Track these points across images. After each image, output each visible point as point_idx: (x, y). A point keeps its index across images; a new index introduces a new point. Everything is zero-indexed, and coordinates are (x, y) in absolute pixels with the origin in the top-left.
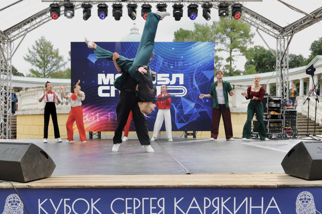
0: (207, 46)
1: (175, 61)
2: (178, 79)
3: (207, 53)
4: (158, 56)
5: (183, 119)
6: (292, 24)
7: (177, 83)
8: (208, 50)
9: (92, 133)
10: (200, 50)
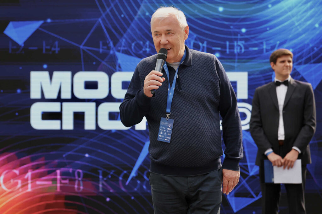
3: (307, 20)
10: (289, 14)
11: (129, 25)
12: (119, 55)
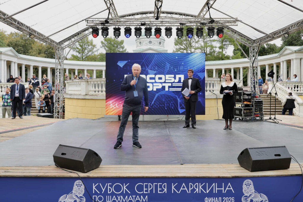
0: (200, 56)
1: (178, 66)
2: (180, 78)
3: (200, 60)
4: (166, 62)
5: (184, 106)
6: (259, 39)
7: (179, 81)
8: (201, 58)
9: (120, 115)
10: (195, 59)
11: (151, 62)
12: (149, 70)
